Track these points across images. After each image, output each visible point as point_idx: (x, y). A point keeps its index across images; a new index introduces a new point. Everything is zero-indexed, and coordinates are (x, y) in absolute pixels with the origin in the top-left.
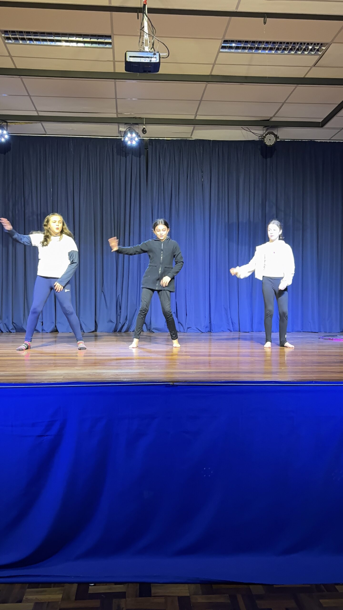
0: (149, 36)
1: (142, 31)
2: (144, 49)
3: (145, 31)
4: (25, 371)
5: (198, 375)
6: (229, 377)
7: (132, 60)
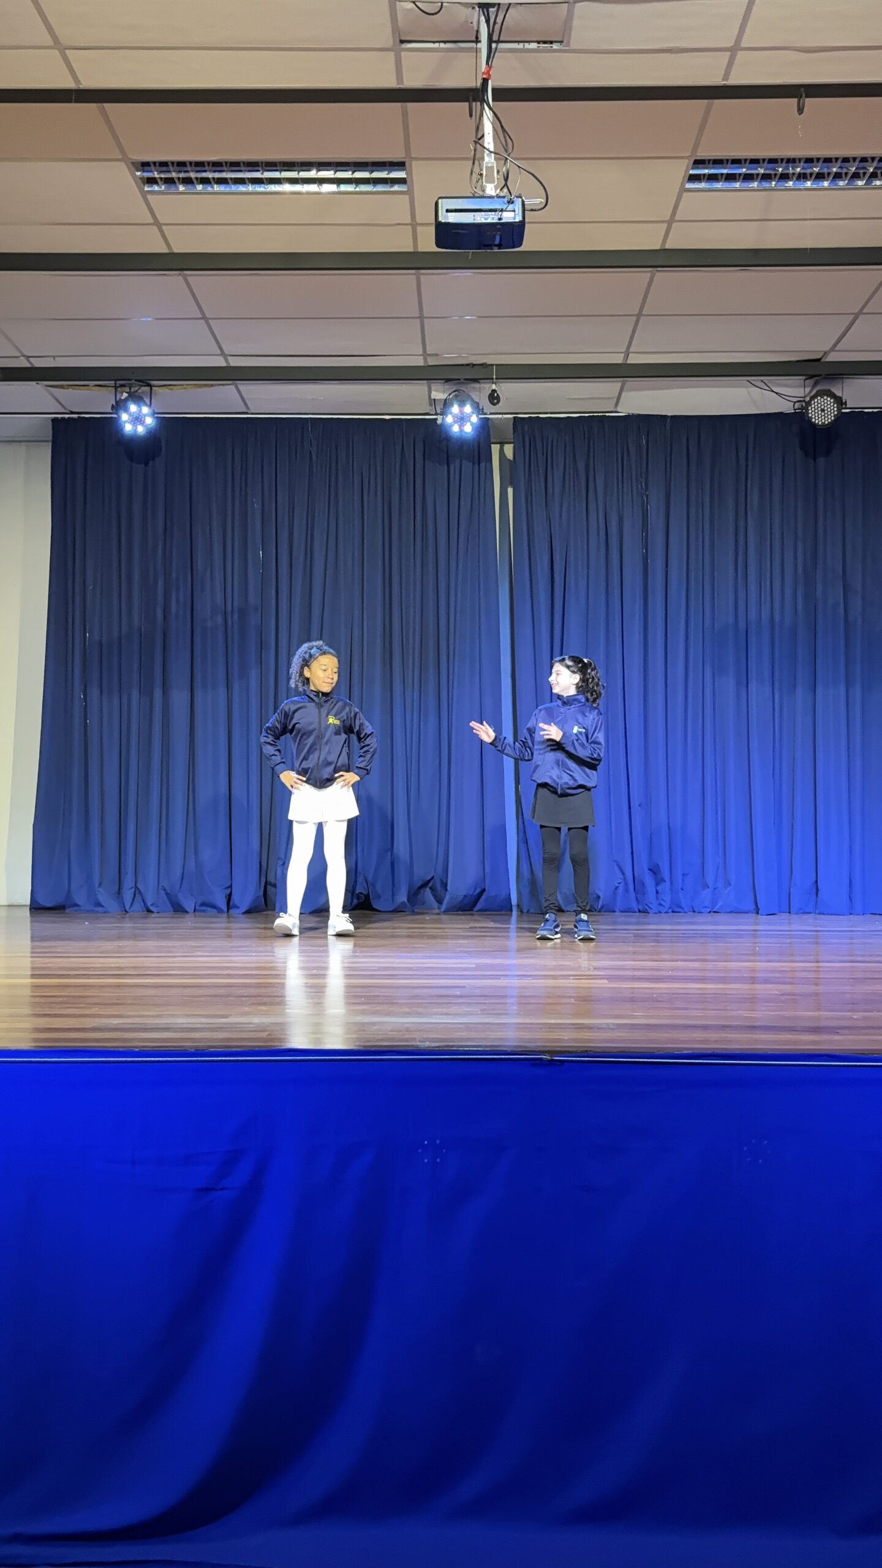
0: (495, 159)
1: (478, 145)
2: (484, 191)
3: (486, 145)
4: (173, 1016)
5: (620, 1034)
6: (707, 1041)
7: (453, 218)
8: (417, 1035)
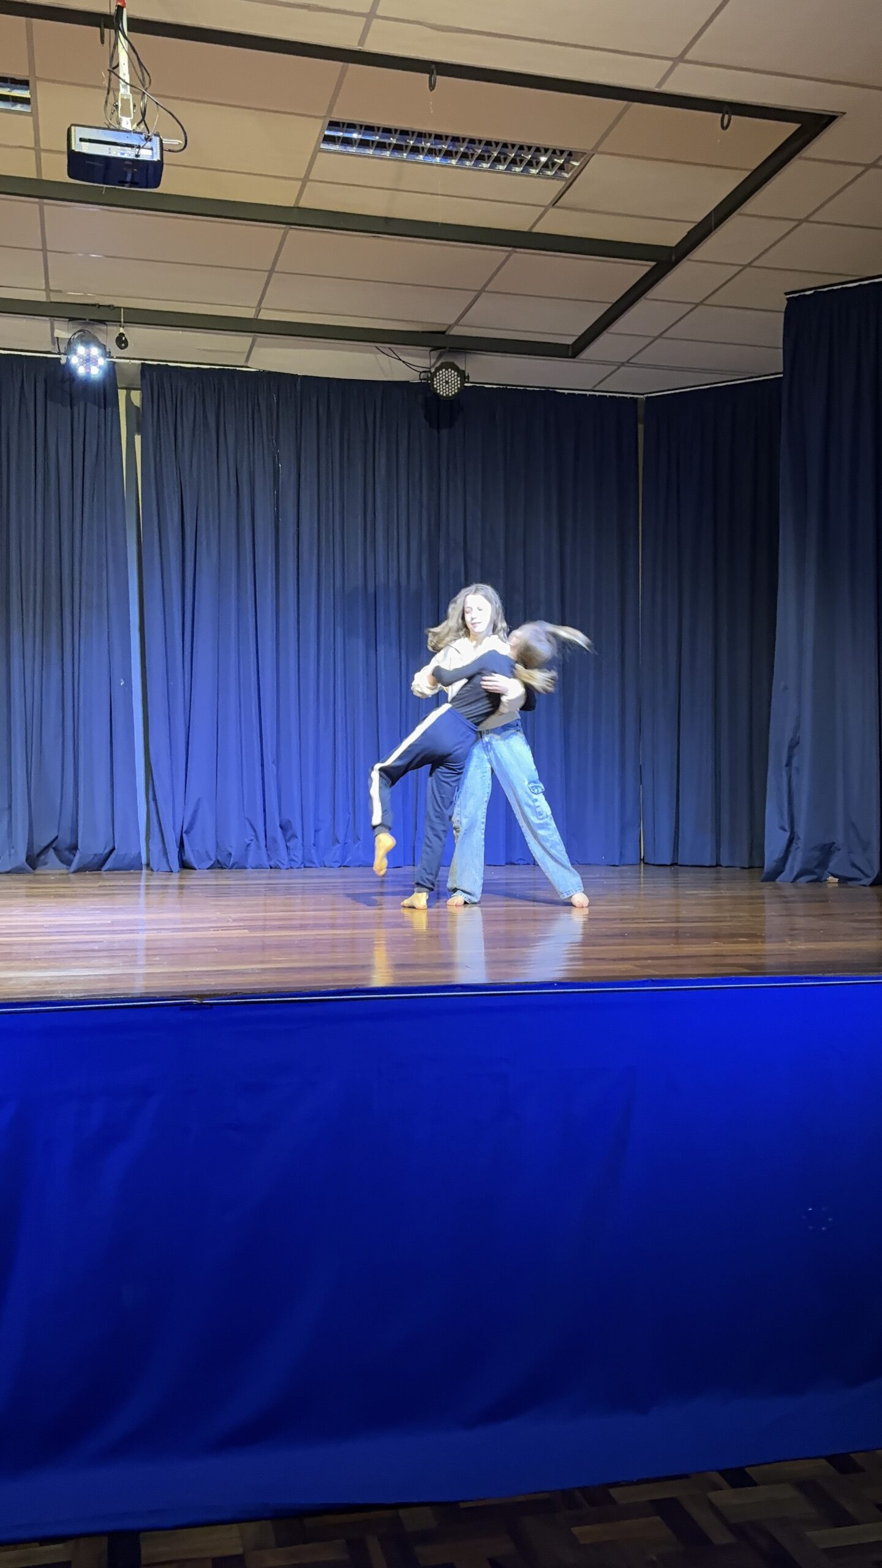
0: (131, 92)
1: (113, 74)
2: (119, 123)
3: (121, 75)
5: (266, 978)
7: (87, 148)
8: (58, 988)
